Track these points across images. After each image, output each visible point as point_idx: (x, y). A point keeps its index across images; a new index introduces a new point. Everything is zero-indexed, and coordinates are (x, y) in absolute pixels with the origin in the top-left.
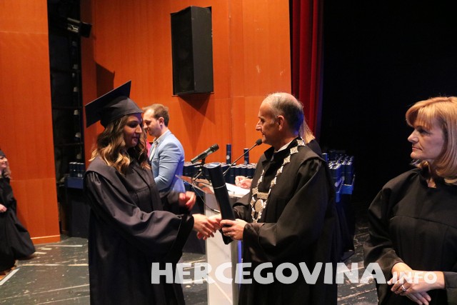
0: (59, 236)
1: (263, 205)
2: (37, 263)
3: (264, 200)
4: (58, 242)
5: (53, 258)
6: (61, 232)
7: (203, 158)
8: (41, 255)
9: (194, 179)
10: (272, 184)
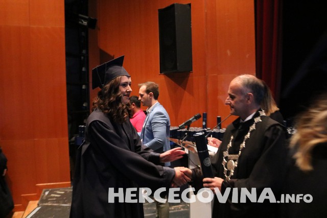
0: (70, 182)
1: (235, 164)
2: (54, 203)
3: (235, 161)
4: (69, 188)
5: (66, 199)
6: (71, 180)
7: (188, 124)
8: (56, 197)
9: (181, 141)
10: (241, 147)
